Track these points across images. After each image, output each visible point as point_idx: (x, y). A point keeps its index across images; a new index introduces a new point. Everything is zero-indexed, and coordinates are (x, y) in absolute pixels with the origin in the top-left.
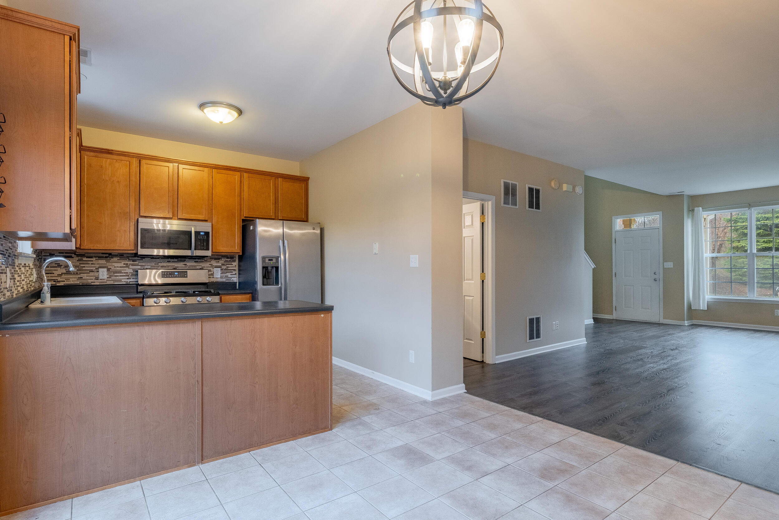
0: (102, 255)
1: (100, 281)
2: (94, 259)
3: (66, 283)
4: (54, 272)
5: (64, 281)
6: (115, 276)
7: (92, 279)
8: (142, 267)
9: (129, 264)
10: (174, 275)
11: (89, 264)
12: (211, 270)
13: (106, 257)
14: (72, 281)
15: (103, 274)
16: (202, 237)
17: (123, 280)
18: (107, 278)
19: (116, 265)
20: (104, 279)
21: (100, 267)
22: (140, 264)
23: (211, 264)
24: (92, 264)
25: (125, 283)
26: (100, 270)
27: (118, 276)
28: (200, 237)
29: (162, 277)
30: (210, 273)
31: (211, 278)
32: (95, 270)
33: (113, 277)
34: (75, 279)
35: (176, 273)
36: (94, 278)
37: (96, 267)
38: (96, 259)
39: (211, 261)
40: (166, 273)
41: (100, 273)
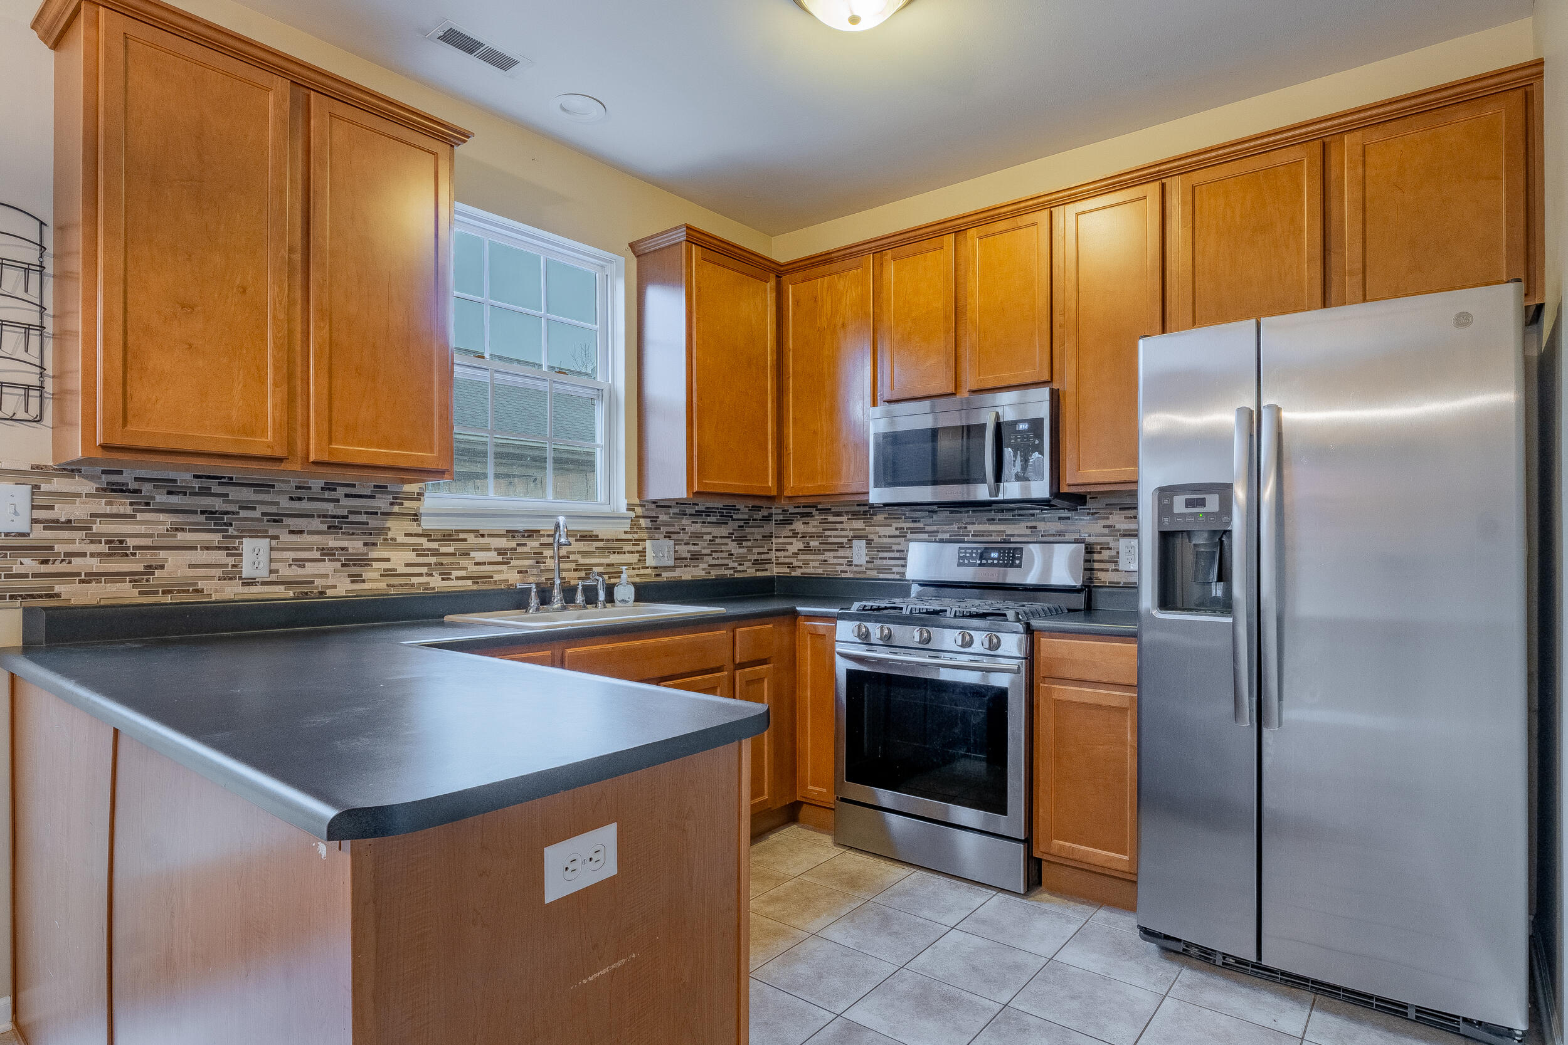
0: (857, 509)
1: (855, 569)
2: (844, 519)
3: (804, 570)
4: (788, 547)
5: (801, 567)
6: (880, 558)
7: (842, 565)
8: (931, 536)
9: (907, 528)
10: (987, 560)
11: (837, 530)
12: (1108, 544)
13: (863, 513)
14: (813, 567)
15: (859, 553)
16: (1023, 438)
17: (895, 569)
18: (867, 562)
19: (883, 531)
20: (861, 566)
21: (855, 537)
22: (928, 529)
23: (1111, 526)
24: (842, 530)
25: (898, 577)
26: (855, 542)
27: (885, 558)
28: (1016, 439)
29: (959, 565)
30: (1106, 554)
31: (1107, 570)
32: (846, 543)
33: (877, 562)
34: (817, 564)
35: (995, 555)
36: (844, 561)
37: (848, 536)
38: (848, 519)
39: (1111, 514)
40: (968, 553)
41: (855, 549)
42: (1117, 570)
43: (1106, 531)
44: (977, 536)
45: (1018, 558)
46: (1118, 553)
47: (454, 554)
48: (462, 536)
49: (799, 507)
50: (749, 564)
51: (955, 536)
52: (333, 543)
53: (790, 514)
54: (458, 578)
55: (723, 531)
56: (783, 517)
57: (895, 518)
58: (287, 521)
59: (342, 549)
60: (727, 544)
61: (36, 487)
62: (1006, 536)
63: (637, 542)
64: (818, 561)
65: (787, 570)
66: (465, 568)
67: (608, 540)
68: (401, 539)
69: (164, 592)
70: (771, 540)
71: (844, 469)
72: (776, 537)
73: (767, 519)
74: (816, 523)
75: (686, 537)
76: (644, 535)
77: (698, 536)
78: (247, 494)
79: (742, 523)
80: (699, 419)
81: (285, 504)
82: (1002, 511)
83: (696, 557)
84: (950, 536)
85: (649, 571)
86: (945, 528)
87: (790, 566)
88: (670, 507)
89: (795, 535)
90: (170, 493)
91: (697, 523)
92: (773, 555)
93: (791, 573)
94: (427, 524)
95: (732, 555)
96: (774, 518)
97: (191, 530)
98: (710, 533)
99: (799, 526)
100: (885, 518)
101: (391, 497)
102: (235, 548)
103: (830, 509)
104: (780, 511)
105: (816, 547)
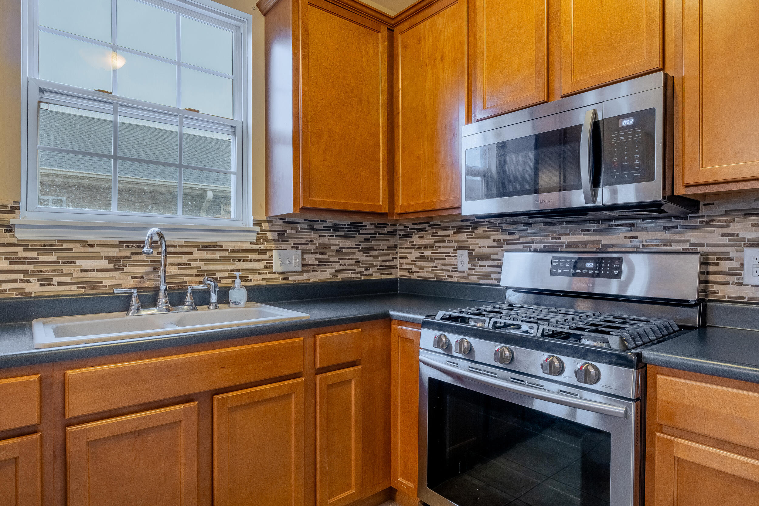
0: (462, 223)
1: (460, 274)
2: (450, 232)
3: (420, 275)
4: (408, 256)
5: (418, 272)
6: (480, 266)
7: (449, 271)
9: (504, 240)
10: (581, 269)
11: (445, 241)
12: (729, 254)
13: (468, 228)
14: (427, 272)
15: (463, 261)
16: (626, 135)
17: (493, 276)
18: (469, 269)
19: (482, 242)
20: (464, 272)
21: (459, 247)
22: (522, 240)
23: (732, 235)
24: (449, 241)
25: (495, 282)
26: (459, 252)
27: (484, 266)
28: (618, 137)
29: (552, 274)
30: (724, 266)
31: (728, 283)
32: (452, 253)
33: (477, 269)
34: (429, 270)
35: (590, 265)
36: (450, 268)
37: (453, 247)
38: (454, 233)
39: (733, 221)
40: (561, 262)
41: (459, 259)
42: (741, 284)
43: (726, 240)
44: (570, 246)
45: (616, 269)
46: (742, 264)
47: (56, 262)
48: (65, 246)
49: (416, 224)
50: (375, 269)
51: (548, 246)
53: (410, 229)
54: (59, 284)
55: (351, 242)
56: (405, 232)
57: (493, 231)
60: (354, 253)
62: (602, 246)
63: (263, 252)
64: (430, 267)
65: (408, 274)
66: (70, 275)
67: (233, 250)
70: (395, 250)
72: (400, 248)
73: (392, 233)
74: (429, 236)
75: (313, 248)
76: (272, 246)
77: (328, 247)
79: (368, 237)
82: (598, 221)
83: (323, 264)
84: (544, 246)
85: (276, 276)
86: (539, 239)
87: (409, 270)
88: (298, 223)
89: (413, 246)
91: (325, 236)
92: (397, 262)
93: (410, 277)
94: (20, 235)
95: (359, 262)
96: (399, 232)
98: (338, 245)
99: (416, 239)
100: (484, 231)
103: (439, 225)
104: (402, 227)
105: (429, 256)
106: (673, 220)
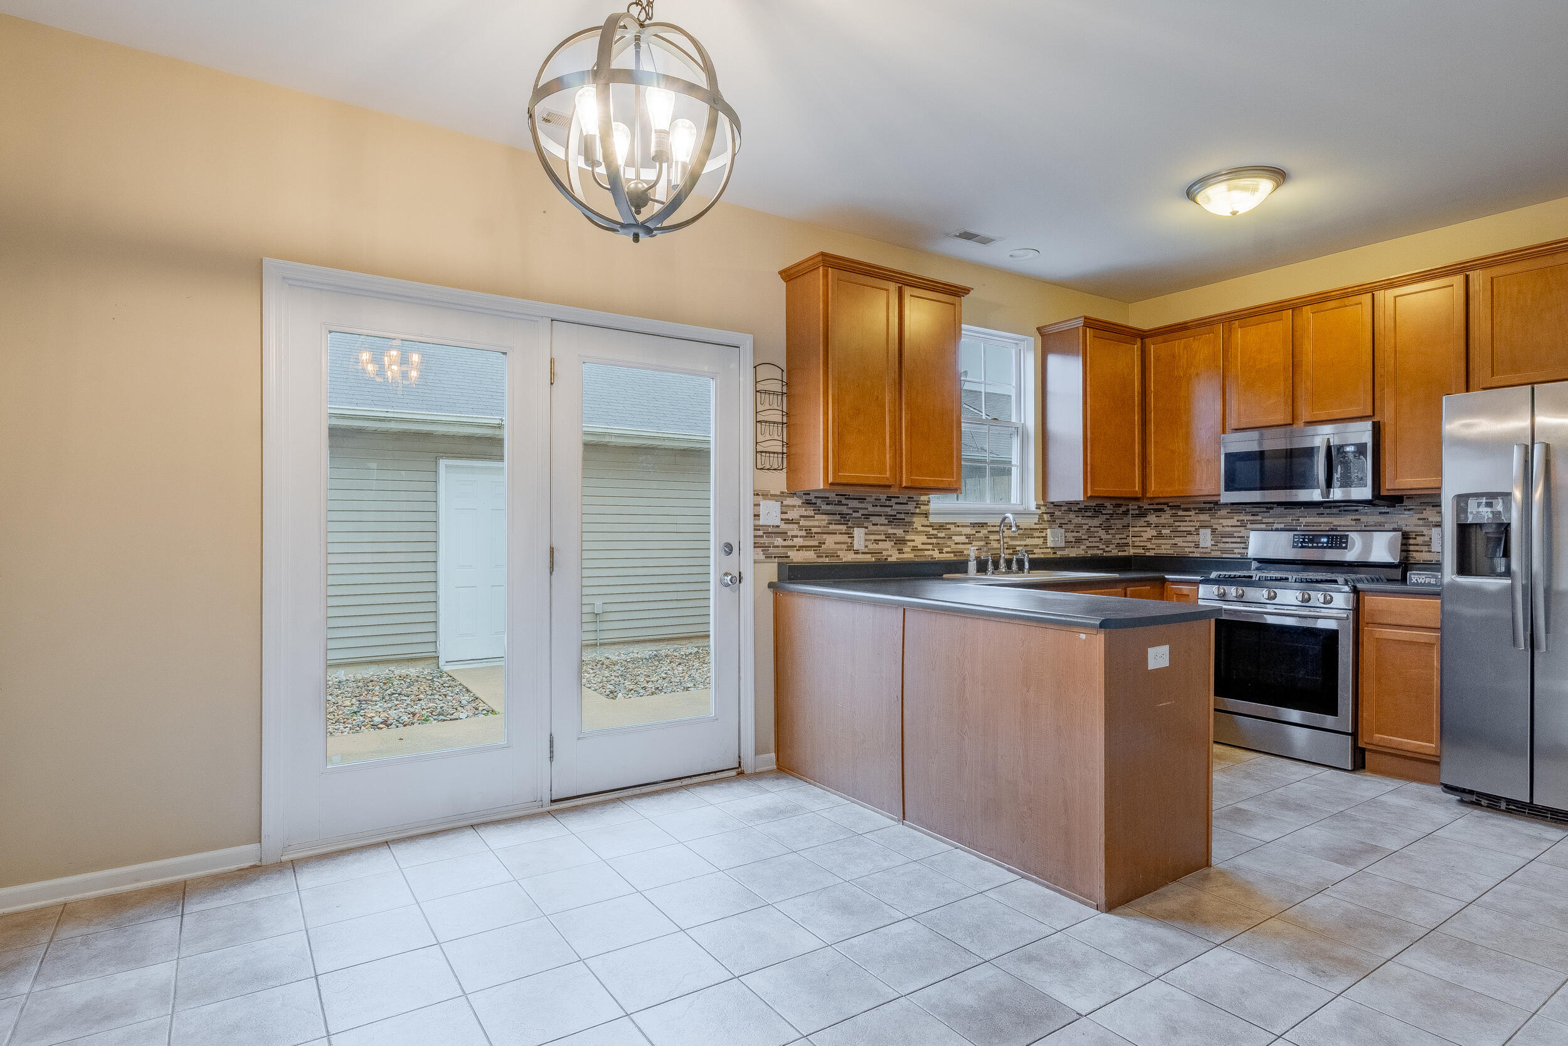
0: (1204, 505)
1: (1202, 550)
2: (1192, 513)
3: (1155, 551)
4: (1142, 534)
6: (1223, 543)
7: (1190, 547)
8: (1269, 526)
9: (1247, 520)
10: (1317, 543)
11: (1186, 521)
12: (1422, 532)
13: (1210, 509)
14: (1165, 549)
15: (1205, 539)
16: (1348, 456)
17: (1236, 551)
18: (1212, 545)
19: (1225, 522)
20: (1207, 548)
21: (1201, 526)
22: (1265, 520)
24: (1189, 521)
25: (1239, 556)
26: (1202, 531)
27: (1228, 543)
28: (1342, 457)
29: (1294, 547)
30: (1420, 540)
31: (1422, 551)
32: (1194, 531)
33: (1221, 545)
34: (1168, 547)
35: (1325, 540)
36: (1193, 544)
37: (1195, 526)
38: (1196, 513)
39: (1425, 510)
40: (1301, 538)
41: (1201, 536)
42: (1430, 551)
43: (1421, 522)
44: (1308, 526)
45: (1344, 542)
46: (1431, 539)
47: (944, 538)
48: (948, 526)
49: (1153, 504)
50: (1113, 546)
51: (1288, 526)
52: (891, 531)
53: (1145, 509)
54: (947, 552)
55: (1096, 522)
56: (1139, 512)
57: (1236, 513)
58: (872, 518)
59: (894, 534)
60: (1098, 532)
61: (782, 503)
62: (1334, 526)
63: (1042, 530)
64: (1169, 544)
65: (1143, 551)
66: (950, 546)
67: (1025, 529)
68: (920, 529)
69: (826, 557)
70: (1129, 529)
71: (1198, 477)
72: (1132, 527)
73: (1126, 513)
74: (1168, 516)
75: (1071, 527)
76: (1046, 525)
77: (1080, 526)
78: (854, 504)
79: (1108, 517)
80: (1092, 446)
81: (871, 509)
82: (1330, 508)
83: (1078, 540)
84: (1285, 526)
85: (1049, 550)
86: (1280, 520)
87: (1144, 548)
88: (1062, 506)
89: (1149, 525)
90: (827, 504)
91: (1079, 516)
92: (1130, 540)
93: (1145, 554)
94: (933, 519)
95: (1102, 539)
96: (1131, 512)
97: (835, 524)
98: (1088, 524)
99: (1152, 518)
100: (1227, 513)
101: (915, 503)
102: (851, 534)
103: (1180, 506)
104: (1136, 507)
105: (1168, 534)
106: (1386, 508)
